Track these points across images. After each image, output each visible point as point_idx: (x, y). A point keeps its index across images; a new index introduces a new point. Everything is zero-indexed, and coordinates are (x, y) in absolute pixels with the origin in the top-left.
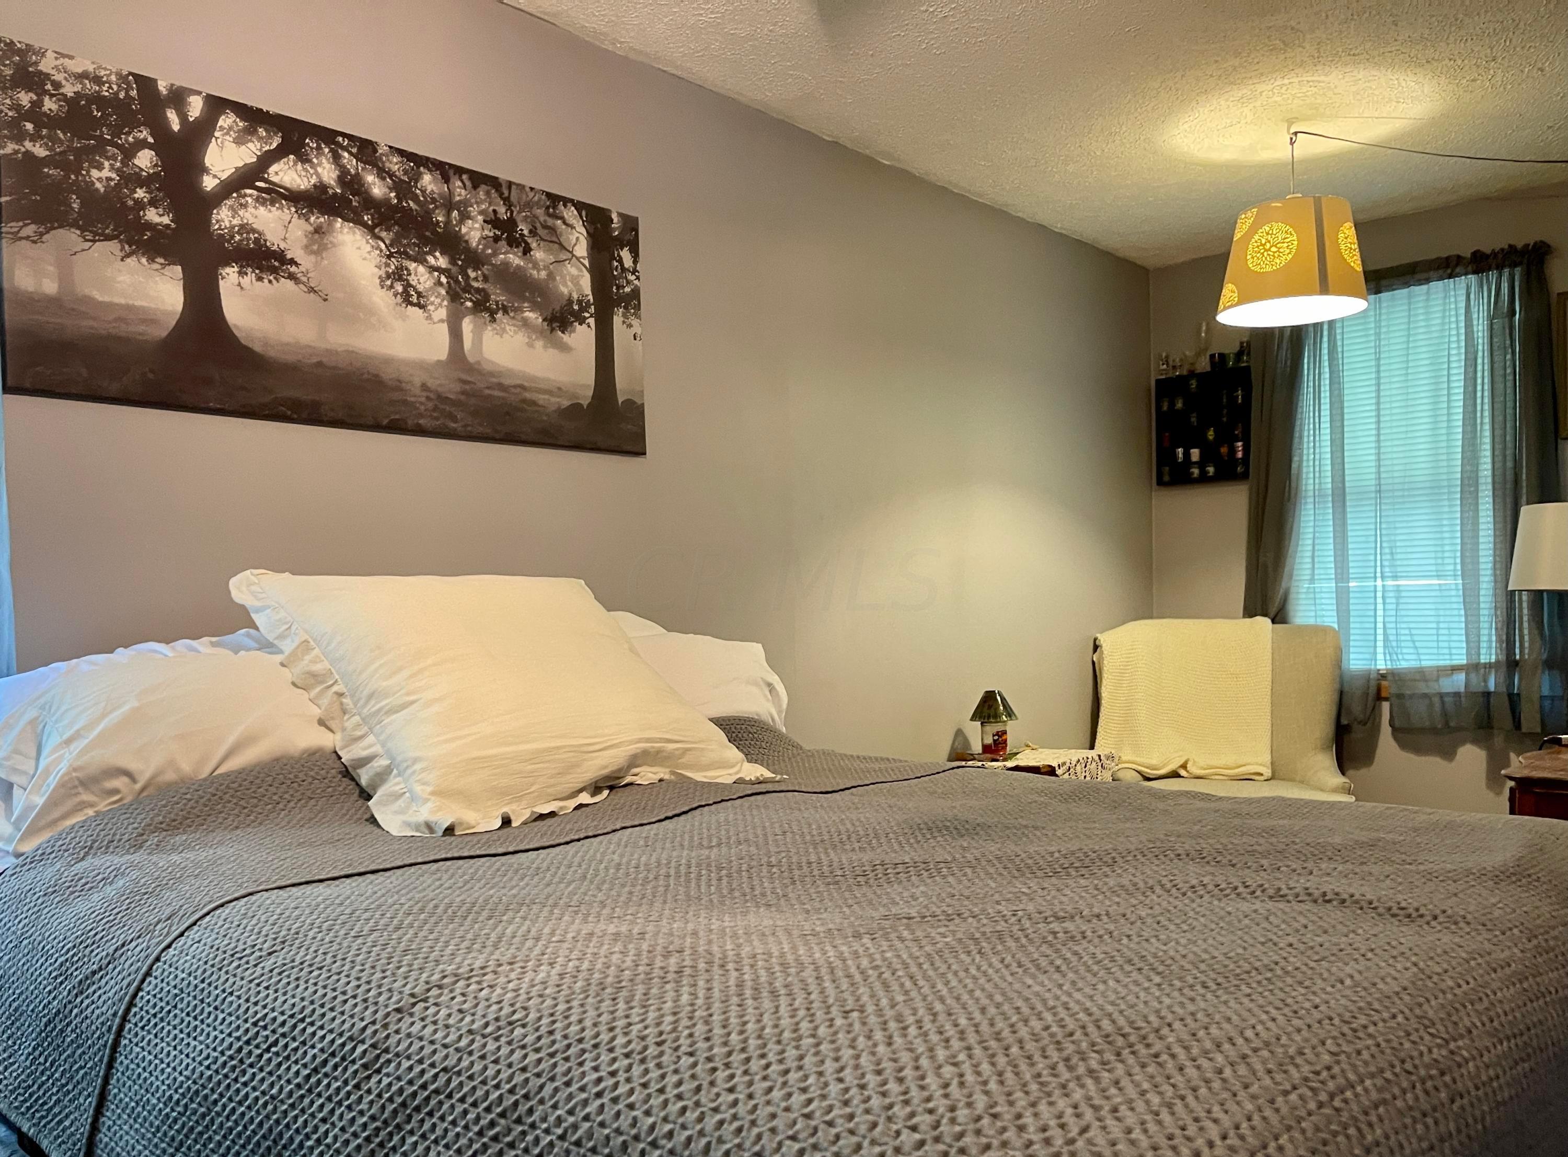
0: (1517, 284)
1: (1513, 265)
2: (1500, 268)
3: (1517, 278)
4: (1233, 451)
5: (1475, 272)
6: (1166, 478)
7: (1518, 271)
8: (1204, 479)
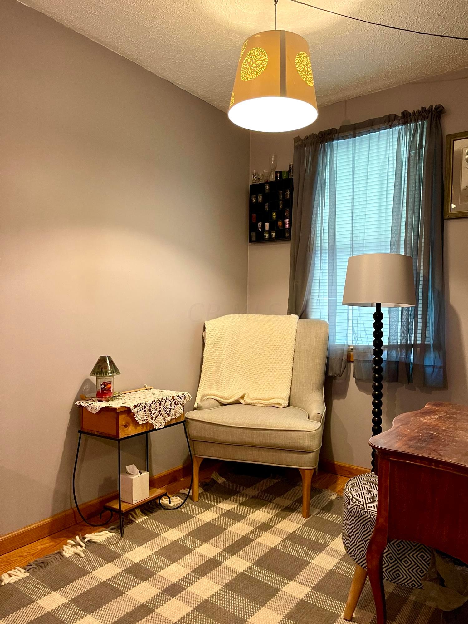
0: (425, 130)
1: (423, 119)
2: (416, 121)
3: (425, 126)
4: (284, 224)
5: (403, 124)
6: (254, 239)
7: (426, 122)
8: (270, 240)
